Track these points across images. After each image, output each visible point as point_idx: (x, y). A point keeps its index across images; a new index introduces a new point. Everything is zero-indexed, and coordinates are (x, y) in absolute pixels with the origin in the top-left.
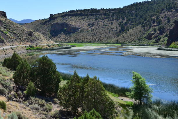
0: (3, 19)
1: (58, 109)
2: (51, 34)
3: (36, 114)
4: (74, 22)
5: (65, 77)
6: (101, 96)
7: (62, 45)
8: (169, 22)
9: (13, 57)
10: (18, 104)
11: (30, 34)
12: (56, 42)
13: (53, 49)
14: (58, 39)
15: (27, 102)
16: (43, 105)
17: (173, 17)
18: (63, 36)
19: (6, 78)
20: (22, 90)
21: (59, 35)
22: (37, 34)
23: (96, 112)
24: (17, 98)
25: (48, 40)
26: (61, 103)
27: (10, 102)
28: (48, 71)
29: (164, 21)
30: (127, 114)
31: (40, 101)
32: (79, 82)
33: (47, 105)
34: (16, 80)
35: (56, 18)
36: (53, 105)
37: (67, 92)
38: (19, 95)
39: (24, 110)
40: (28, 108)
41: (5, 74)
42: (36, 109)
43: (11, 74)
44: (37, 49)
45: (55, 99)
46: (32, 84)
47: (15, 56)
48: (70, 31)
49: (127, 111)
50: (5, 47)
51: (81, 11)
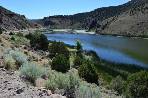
0: (24, 19)
1: (49, 54)
2: (45, 25)
3: (40, 56)
4: (54, 21)
5: (51, 42)
6: (65, 49)
7: (49, 30)
8: (90, 21)
9: (29, 34)
10: (32, 52)
11: (36, 25)
12: (47, 28)
13: (46, 31)
14: (47, 27)
15: (36, 52)
16: (43, 53)
17: (91, 19)
18: (50, 26)
19: (27, 42)
20: (34, 47)
21: (48, 26)
22: (39, 25)
23: (63, 55)
24: (32, 50)
25: (43, 27)
26: (49, 52)
27: (29, 52)
28: (44, 39)
29: (88, 21)
30: (74, 55)
31: (41, 51)
32: (56, 44)
33: (44, 53)
34: (31, 43)
35: (46, 19)
36: (46, 52)
37: (52, 47)
38: (33, 49)
39: (35, 55)
40: (36, 54)
41: (26, 41)
42: (40, 54)
43: (29, 41)
44: (39, 31)
45: (47, 50)
46: (38, 45)
47: (30, 33)
48: (52, 24)
49: (74, 54)
50: (26, 30)
51: (56, 16)
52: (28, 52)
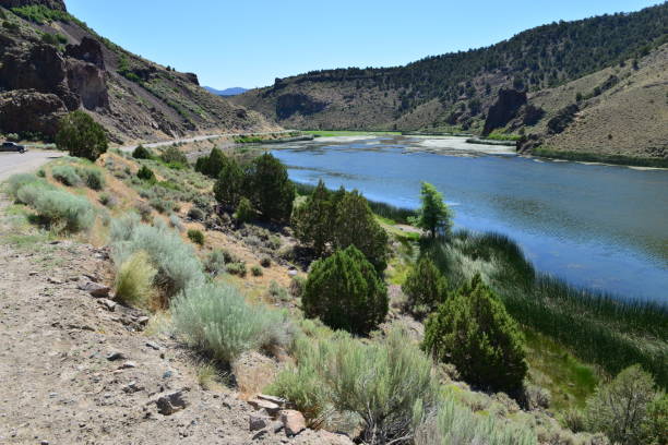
0: (192, 87)
1: (292, 245)
2: (278, 114)
3: (253, 252)
4: (318, 94)
5: (303, 191)
6: (365, 222)
7: (297, 134)
8: (488, 92)
9: (212, 154)
10: (224, 236)
11: (241, 115)
12: (286, 128)
13: (281, 142)
14: (290, 124)
15: (238, 232)
16: (266, 238)
17: (497, 83)
18: (299, 118)
19: (202, 191)
20: (230, 212)
21: (292, 117)
22: (252, 114)
23: (356, 250)
24: (218, 225)
25: (273, 125)
26: (296, 235)
27: (210, 232)
28: (273, 180)
29: (480, 90)
30: (410, 253)
31: (261, 231)
32: (327, 200)
33: (273, 238)
34: (219, 194)
35: (286, 85)
36: (282, 237)
37: (307, 215)
38: (225, 220)
39: (233, 246)
40: (239, 242)
41: (200, 184)
42: (255, 244)
43: (209, 185)
44: (254, 141)
45: (287, 228)
46: (245, 202)
47: (215, 152)
48: (312, 109)
49: (410, 248)
50: (198, 138)
51: (330, 71)
52: (208, 235)
